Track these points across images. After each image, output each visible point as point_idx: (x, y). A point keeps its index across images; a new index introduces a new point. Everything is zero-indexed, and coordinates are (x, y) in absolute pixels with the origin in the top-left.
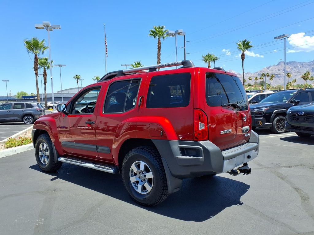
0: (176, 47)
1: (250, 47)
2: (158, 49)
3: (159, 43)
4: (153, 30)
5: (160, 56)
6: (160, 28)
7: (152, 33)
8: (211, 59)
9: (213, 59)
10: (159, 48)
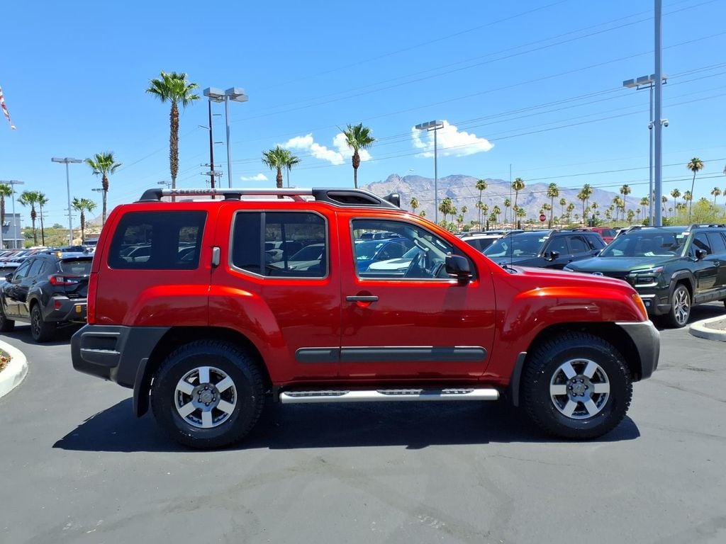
0: (228, 129)
1: (369, 140)
2: (172, 126)
3: (174, 115)
4: (160, 81)
5: (176, 144)
6: (174, 77)
7: (156, 88)
8: (283, 159)
9: (288, 162)
10: (175, 126)
